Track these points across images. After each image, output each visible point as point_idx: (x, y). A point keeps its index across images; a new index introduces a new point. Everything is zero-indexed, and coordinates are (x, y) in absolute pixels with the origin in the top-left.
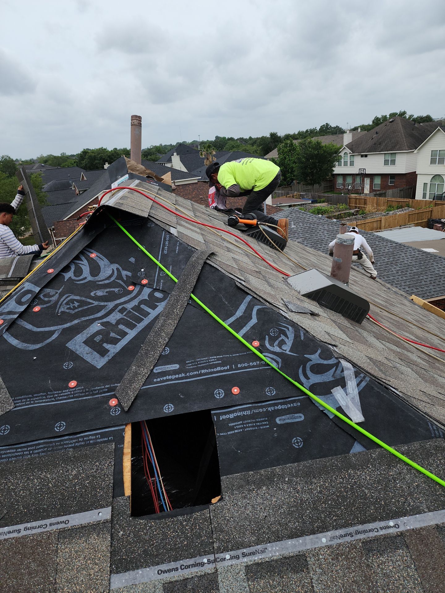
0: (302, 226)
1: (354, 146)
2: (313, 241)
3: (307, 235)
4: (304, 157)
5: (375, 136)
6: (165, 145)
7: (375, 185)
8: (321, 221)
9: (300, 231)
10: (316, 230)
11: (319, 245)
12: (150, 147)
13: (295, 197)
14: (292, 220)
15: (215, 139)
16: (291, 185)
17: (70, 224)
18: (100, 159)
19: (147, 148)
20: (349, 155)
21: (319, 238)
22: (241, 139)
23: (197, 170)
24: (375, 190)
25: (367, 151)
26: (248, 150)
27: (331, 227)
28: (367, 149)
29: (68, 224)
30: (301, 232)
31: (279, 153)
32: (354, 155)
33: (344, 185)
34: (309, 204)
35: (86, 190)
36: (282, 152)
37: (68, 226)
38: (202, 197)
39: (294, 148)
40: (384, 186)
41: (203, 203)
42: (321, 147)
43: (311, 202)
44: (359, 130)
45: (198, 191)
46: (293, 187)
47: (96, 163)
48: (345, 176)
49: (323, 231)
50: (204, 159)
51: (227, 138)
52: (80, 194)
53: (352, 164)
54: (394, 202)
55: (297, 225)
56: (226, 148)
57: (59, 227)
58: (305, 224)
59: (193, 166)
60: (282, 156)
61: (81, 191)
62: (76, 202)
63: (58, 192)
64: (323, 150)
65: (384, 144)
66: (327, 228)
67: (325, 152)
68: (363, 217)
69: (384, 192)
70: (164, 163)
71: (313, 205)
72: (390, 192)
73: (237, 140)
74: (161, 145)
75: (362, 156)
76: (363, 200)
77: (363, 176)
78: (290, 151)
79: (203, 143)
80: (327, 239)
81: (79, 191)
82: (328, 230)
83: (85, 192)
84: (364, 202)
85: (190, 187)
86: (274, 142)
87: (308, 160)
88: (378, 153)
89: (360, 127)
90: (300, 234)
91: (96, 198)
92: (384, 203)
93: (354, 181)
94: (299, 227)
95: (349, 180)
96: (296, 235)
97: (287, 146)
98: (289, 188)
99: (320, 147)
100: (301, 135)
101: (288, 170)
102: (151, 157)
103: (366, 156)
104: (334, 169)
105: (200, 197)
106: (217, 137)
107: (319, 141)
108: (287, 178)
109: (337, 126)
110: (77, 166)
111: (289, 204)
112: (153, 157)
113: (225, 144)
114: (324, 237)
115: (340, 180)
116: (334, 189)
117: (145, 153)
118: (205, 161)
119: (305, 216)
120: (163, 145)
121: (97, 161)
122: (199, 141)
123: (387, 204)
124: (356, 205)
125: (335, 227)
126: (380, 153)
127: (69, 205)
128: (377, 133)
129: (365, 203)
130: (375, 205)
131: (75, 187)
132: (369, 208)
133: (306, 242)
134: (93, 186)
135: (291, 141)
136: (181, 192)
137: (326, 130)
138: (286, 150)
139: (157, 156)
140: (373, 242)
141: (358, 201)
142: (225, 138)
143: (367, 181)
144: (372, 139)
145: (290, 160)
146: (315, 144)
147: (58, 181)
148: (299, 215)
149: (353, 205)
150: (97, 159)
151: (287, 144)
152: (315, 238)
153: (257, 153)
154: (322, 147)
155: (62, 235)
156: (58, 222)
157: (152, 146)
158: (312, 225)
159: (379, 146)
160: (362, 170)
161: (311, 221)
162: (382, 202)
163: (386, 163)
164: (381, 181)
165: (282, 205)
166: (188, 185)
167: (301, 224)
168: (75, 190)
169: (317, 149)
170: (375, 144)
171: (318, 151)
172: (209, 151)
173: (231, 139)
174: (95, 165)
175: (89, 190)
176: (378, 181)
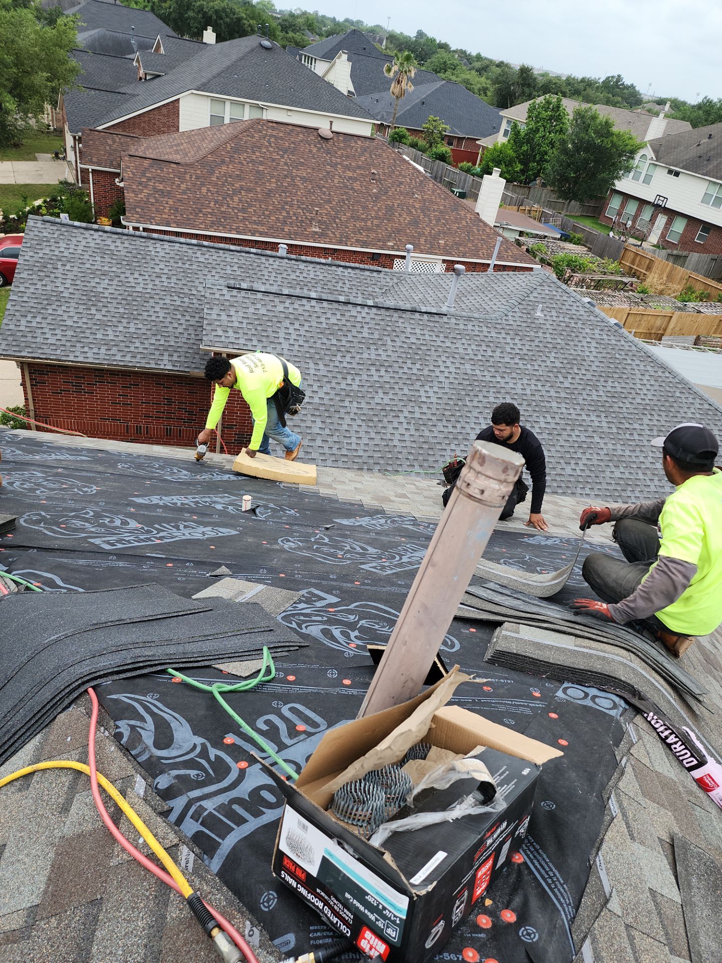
0: (554, 318)
1: (663, 148)
2: (567, 356)
3: (559, 341)
4: (573, 143)
5: (705, 141)
6: (323, 16)
7: (673, 233)
8: (592, 318)
9: (549, 327)
10: (578, 334)
11: (575, 368)
12: (295, 10)
13: (533, 214)
14: (539, 300)
15: (415, 34)
16: (530, 185)
17: (114, 142)
18: (199, 12)
19: (289, 9)
20: (649, 162)
21: (580, 353)
22: (463, 54)
23: (371, 95)
24: (668, 242)
25: (681, 165)
26: (471, 84)
27: (605, 337)
28: (683, 161)
29: (110, 142)
30: (551, 332)
31: (529, 117)
32: (657, 165)
33: (619, 214)
34: (555, 239)
35: (159, 76)
36: (536, 117)
37: (109, 145)
38: (376, 172)
39: (559, 115)
40: (686, 242)
41: (373, 183)
42: (609, 134)
43: (559, 236)
44: (668, 106)
45: (371, 155)
46: (532, 190)
47: (189, 18)
48: (627, 197)
49: (589, 340)
50: (391, 80)
51: (438, 42)
52: (145, 79)
53: (647, 180)
54: (698, 284)
55: (546, 313)
56: (432, 62)
57: (91, 142)
58: (562, 316)
59: (368, 83)
60: (533, 125)
61: (150, 74)
62: (134, 96)
63: (105, 58)
64: (612, 142)
65: (715, 162)
66: (597, 336)
67: (614, 145)
68: (642, 300)
69: (685, 253)
70: (315, 59)
71: (562, 244)
72: (694, 257)
73: (454, 51)
74: (316, 13)
75: (670, 172)
76: (648, 262)
77: (659, 208)
78: (551, 118)
79: (392, 38)
80: (592, 359)
81: (146, 74)
82: (599, 341)
83: (157, 80)
84: (649, 264)
85: (359, 143)
86: (523, 85)
87: (577, 149)
88: (700, 176)
89: (670, 100)
90: (548, 335)
91: (176, 100)
92: (682, 279)
93: (639, 211)
94: (548, 318)
95: (631, 208)
96: (540, 334)
97: (548, 108)
98: (526, 189)
99: (608, 131)
100: (569, 84)
101: (536, 155)
102: (294, 35)
103: (677, 174)
104: (616, 182)
105: (372, 171)
106: (420, 34)
107: (610, 121)
108: (528, 170)
109: (632, 85)
110: (153, 10)
111: (521, 229)
112: (298, 36)
113: (432, 54)
114: (588, 354)
115: (615, 203)
116: (600, 214)
117: (285, 23)
118: (393, 85)
119: (565, 298)
120: (320, 14)
121: (191, 14)
122: (386, 28)
123: (686, 284)
124: (632, 266)
125: (612, 337)
126: (703, 177)
127: (119, 96)
128: (710, 136)
129: (649, 268)
130: (665, 278)
131: (139, 63)
132: (653, 280)
133: (553, 354)
134: (174, 70)
135: (559, 101)
136: (339, 149)
137: (613, 87)
138: (544, 114)
139: (306, 38)
140: (672, 390)
141: (638, 260)
142: (435, 40)
143: (662, 220)
144: (699, 145)
145: (544, 136)
146: (601, 124)
147: (110, 33)
148: (554, 293)
149: (628, 264)
150: (193, 10)
151: (551, 104)
152: (572, 352)
153: (486, 96)
154: (612, 134)
155: (94, 160)
156: (90, 130)
157: (299, 9)
158: (572, 321)
159: (705, 163)
160: (661, 198)
161: (574, 312)
162: (680, 275)
163: (706, 199)
164: (685, 231)
165: (510, 227)
166: (355, 138)
167: (554, 313)
168: (138, 68)
169: (602, 136)
170: (700, 157)
171: (602, 141)
172: (406, 68)
173: (444, 47)
174: (187, 20)
175: (164, 78)
176: (679, 226)
